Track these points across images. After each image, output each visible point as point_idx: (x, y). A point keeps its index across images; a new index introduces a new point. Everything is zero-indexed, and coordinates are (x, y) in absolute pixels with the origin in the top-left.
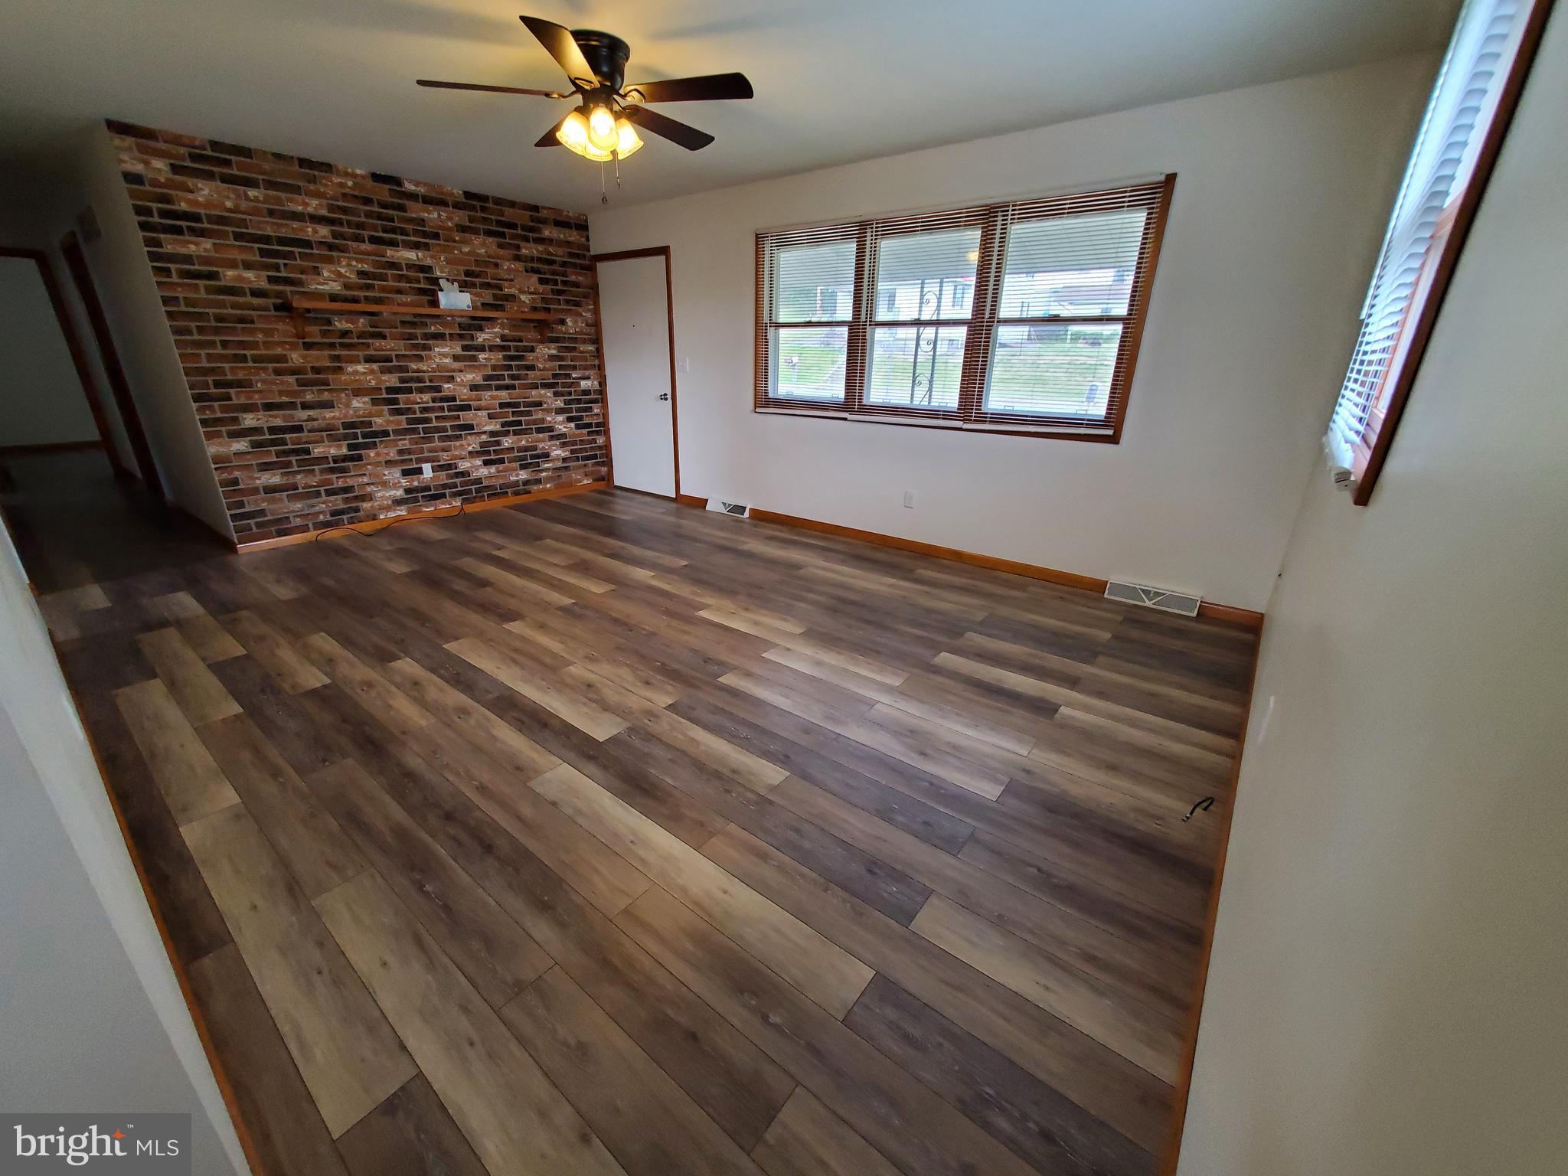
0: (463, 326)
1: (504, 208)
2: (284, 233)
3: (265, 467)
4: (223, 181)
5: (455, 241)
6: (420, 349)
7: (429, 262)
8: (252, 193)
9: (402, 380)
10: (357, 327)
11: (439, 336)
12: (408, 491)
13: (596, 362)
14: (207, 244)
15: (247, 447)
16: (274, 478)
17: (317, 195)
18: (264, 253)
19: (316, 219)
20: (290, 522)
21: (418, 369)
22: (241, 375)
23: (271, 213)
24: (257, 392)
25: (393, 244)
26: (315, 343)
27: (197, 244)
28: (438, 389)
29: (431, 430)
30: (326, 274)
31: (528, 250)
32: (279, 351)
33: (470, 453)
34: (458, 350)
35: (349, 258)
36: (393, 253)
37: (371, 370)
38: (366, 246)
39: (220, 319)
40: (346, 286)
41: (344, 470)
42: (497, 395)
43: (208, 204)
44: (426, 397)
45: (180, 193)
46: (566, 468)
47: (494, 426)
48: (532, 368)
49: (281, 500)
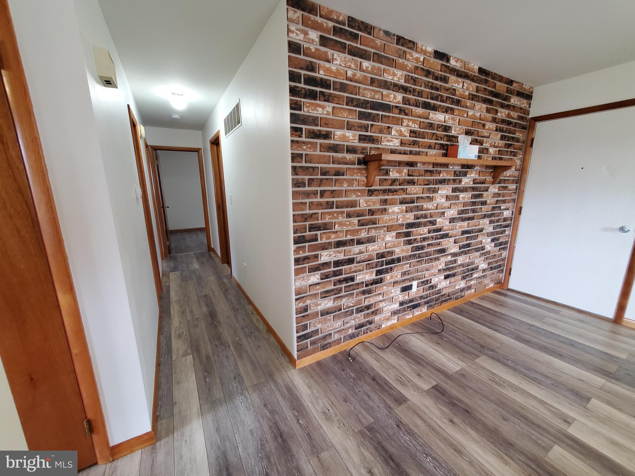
0: (457, 173)
1: (496, 82)
2: (377, 98)
3: (326, 294)
4: (350, 53)
5: (467, 107)
6: (431, 192)
7: (450, 123)
8: (366, 64)
9: (417, 217)
10: (401, 176)
11: (442, 182)
12: (401, 304)
13: (515, 197)
14: (329, 107)
15: (318, 279)
16: (328, 303)
17: (403, 68)
18: (362, 116)
19: (397, 87)
20: (331, 338)
21: (427, 208)
22: (327, 220)
23: (373, 81)
24: (334, 232)
25: (434, 108)
26: (375, 190)
27: (323, 107)
28: (433, 223)
29: (424, 255)
30: (393, 133)
31: (502, 114)
32: (353, 198)
33: (439, 270)
34: (450, 193)
35: (408, 119)
36: (434, 116)
37: (401, 210)
38: (420, 111)
39: (324, 172)
40: (402, 143)
41: (369, 292)
42: (462, 226)
43: (337, 74)
44: (426, 229)
45: (322, 63)
46: (484, 276)
47: (455, 249)
48: (484, 203)
49: (329, 320)
